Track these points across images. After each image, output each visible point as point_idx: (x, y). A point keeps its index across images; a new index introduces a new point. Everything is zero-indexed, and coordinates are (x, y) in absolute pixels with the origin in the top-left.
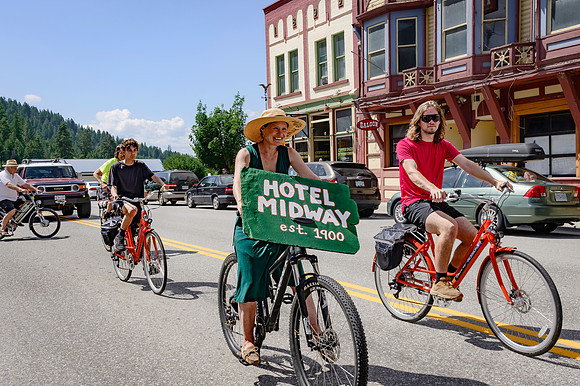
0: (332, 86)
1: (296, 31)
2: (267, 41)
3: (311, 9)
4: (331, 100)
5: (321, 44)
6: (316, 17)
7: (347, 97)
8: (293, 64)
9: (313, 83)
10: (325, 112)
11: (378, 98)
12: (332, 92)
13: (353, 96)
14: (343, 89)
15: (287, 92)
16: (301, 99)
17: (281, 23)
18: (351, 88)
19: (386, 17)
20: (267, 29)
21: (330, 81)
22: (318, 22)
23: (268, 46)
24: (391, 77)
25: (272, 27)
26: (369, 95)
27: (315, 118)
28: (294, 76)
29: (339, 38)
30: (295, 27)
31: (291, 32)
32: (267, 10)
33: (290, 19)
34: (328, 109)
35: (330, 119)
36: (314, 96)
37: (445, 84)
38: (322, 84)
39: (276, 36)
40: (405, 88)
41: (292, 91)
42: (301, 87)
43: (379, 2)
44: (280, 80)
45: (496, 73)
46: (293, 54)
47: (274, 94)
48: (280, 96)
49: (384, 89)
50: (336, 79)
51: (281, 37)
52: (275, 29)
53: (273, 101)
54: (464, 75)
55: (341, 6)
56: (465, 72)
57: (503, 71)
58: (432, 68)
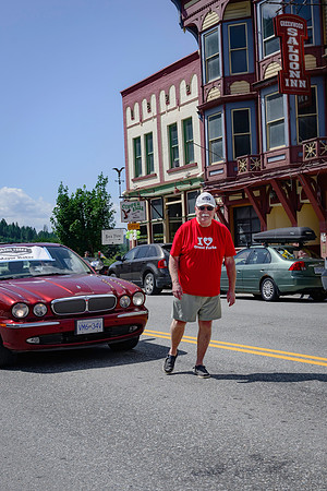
0: (183, 169)
1: (151, 115)
2: (125, 123)
3: (163, 93)
4: (181, 182)
5: (172, 128)
6: (168, 103)
7: (196, 180)
8: (149, 147)
9: (166, 167)
10: (176, 194)
11: (218, 182)
12: (182, 175)
13: (200, 179)
14: (193, 172)
15: (144, 174)
16: (156, 181)
17: (137, 106)
18: (199, 172)
19: (222, 108)
20: (125, 111)
21: (181, 164)
22: (169, 107)
23: (126, 128)
24: (228, 163)
25: (129, 110)
26: (210, 179)
27: (170, 200)
28: (149, 158)
29: (188, 122)
30: (149, 111)
31: (146, 116)
32: (124, 93)
33: (145, 102)
34: (178, 191)
35: (182, 201)
36: (168, 178)
37: (270, 171)
38: (174, 167)
39: (133, 119)
40: (240, 173)
41: (148, 173)
42: (156, 170)
43: (215, 94)
44: (137, 161)
45: (307, 162)
46: (149, 136)
47: (132, 176)
48: (137, 178)
49: (222, 174)
50: (187, 162)
51: (137, 120)
52: (132, 112)
53: (131, 182)
54: (283, 164)
55: (189, 93)
56: (284, 160)
57: (312, 161)
58: (259, 156)
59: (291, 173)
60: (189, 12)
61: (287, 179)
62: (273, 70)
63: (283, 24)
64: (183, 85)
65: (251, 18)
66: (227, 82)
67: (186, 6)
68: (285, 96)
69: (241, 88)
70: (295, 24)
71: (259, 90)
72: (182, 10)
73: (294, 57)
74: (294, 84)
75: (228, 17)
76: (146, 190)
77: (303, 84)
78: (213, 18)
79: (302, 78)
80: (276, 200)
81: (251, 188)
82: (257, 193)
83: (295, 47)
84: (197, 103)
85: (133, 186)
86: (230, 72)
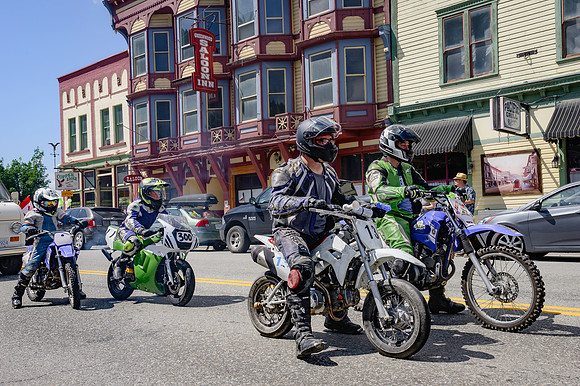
0: (113, 147)
1: (85, 100)
2: (61, 105)
3: (96, 83)
4: (112, 158)
5: (105, 112)
6: (101, 91)
7: (125, 156)
8: (83, 127)
9: (99, 144)
10: (106, 168)
11: (143, 158)
12: (113, 152)
13: (128, 156)
14: (122, 150)
15: (78, 150)
16: (89, 156)
17: (72, 91)
18: (127, 150)
19: (147, 99)
20: (61, 95)
21: (112, 143)
22: (102, 95)
23: (62, 110)
24: (151, 143)
25: (65, 94)
26: (137, 156)
27: (101, 172)
28: (84, 136)
29: (118, 109)
30: (84, 96)
31: (81, 100)
32: (61, 80)
33: (80, 89)
34: (108, 165)
35: (112, 174)
36: (100, 154)
37: (186, 151)
38: (106, 145)
39: (69, 102)
40: (161, 152)
41: (82, 149)
42: (90, 146)
43: (142, 86)
44: (72, 139)
45: (214, 145)
46: (83, 118)
47: (67, 151)
48: (72, 153)
49: (147, 152)
50: (117, 141)
51: (73, 103)
52: (68, 96)
53: (66, 156)
54: (196, 146)
55: (119, 84)
56: (196, 143)
57: (218, 145)
58: (177, 139)
59: (201, 153)
60: (120, 17)
61: (199, 158)
62: (188, 71)
63: (197, 35)
64: (114, 77)
65: (172, 28)
66: (152, 78)
67: (117, 12)
68: (198, 92)
69: (163, 84)
70: (206, 37)
71: (178, 86)
72: (114, 14)
73: (205, 62)
74: (205, 83)
75: (153, 25)
76: (80, 164)
77: (211, 84)
78: (140, 25)
79: (211, 80)
80: (190, 174)
81: (170, 164)
82: (175, 169)
83: (206, 56)
84: (126, 93)
85: (68, 160)
86: (154, 70)
